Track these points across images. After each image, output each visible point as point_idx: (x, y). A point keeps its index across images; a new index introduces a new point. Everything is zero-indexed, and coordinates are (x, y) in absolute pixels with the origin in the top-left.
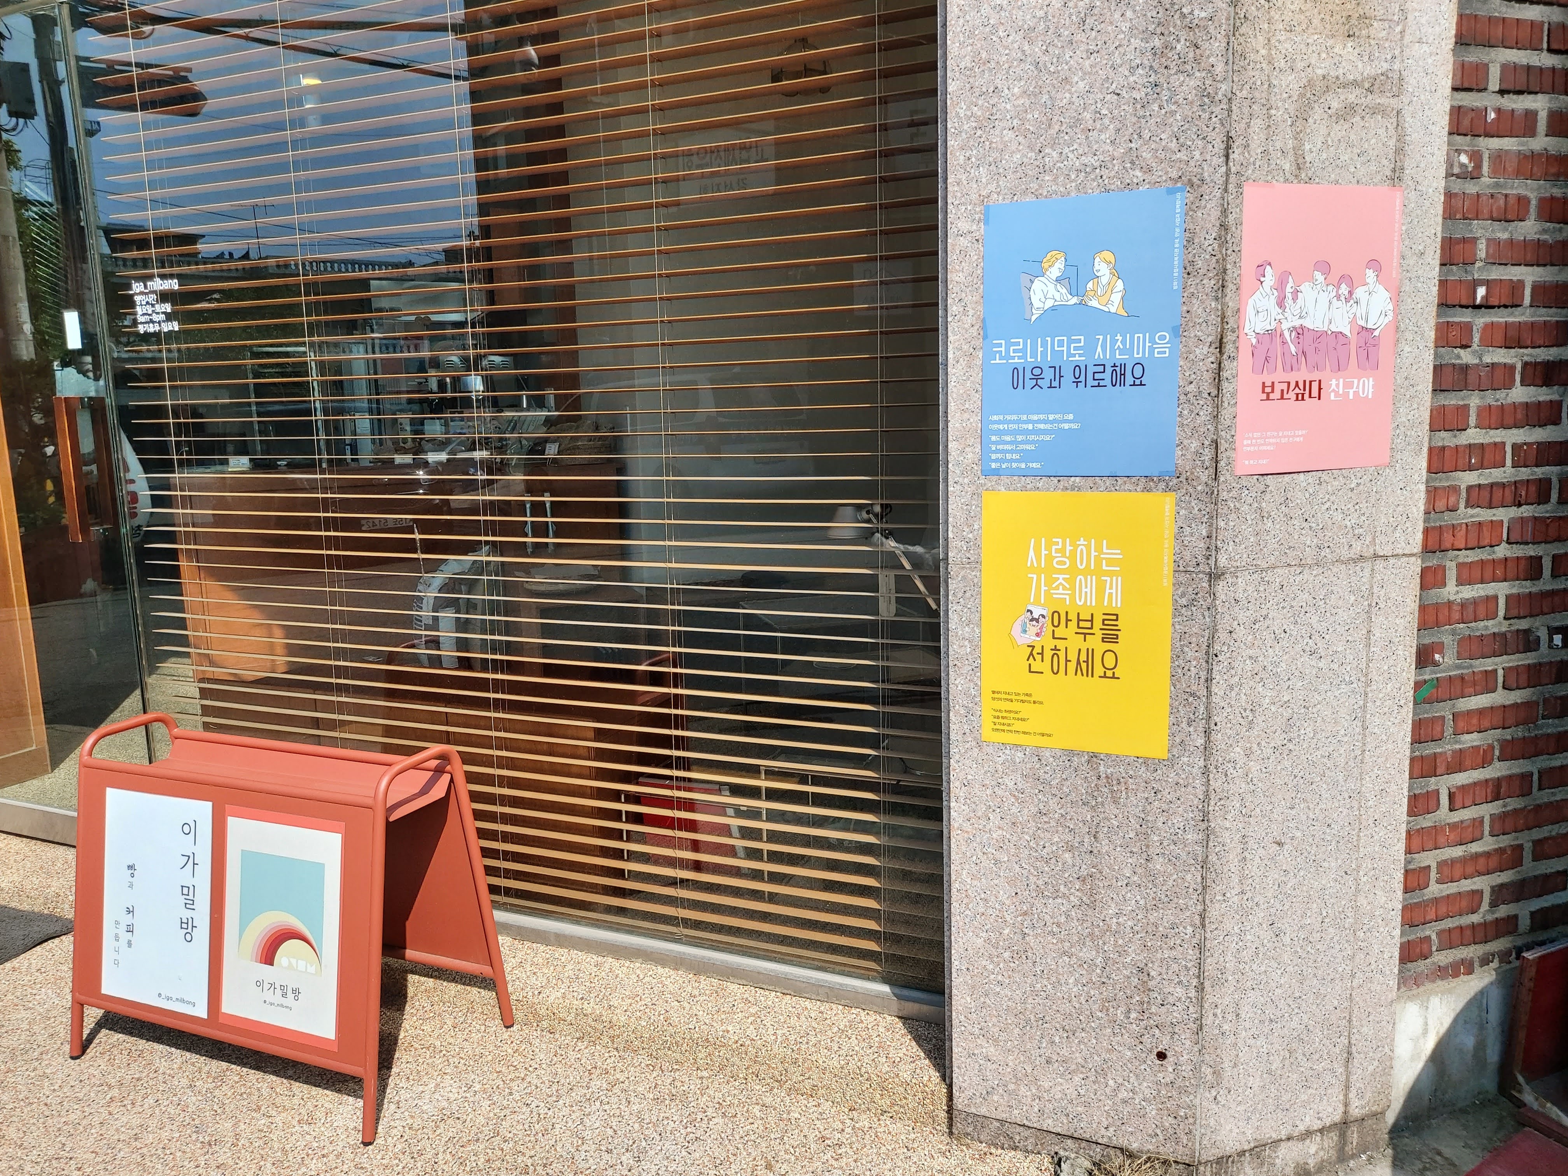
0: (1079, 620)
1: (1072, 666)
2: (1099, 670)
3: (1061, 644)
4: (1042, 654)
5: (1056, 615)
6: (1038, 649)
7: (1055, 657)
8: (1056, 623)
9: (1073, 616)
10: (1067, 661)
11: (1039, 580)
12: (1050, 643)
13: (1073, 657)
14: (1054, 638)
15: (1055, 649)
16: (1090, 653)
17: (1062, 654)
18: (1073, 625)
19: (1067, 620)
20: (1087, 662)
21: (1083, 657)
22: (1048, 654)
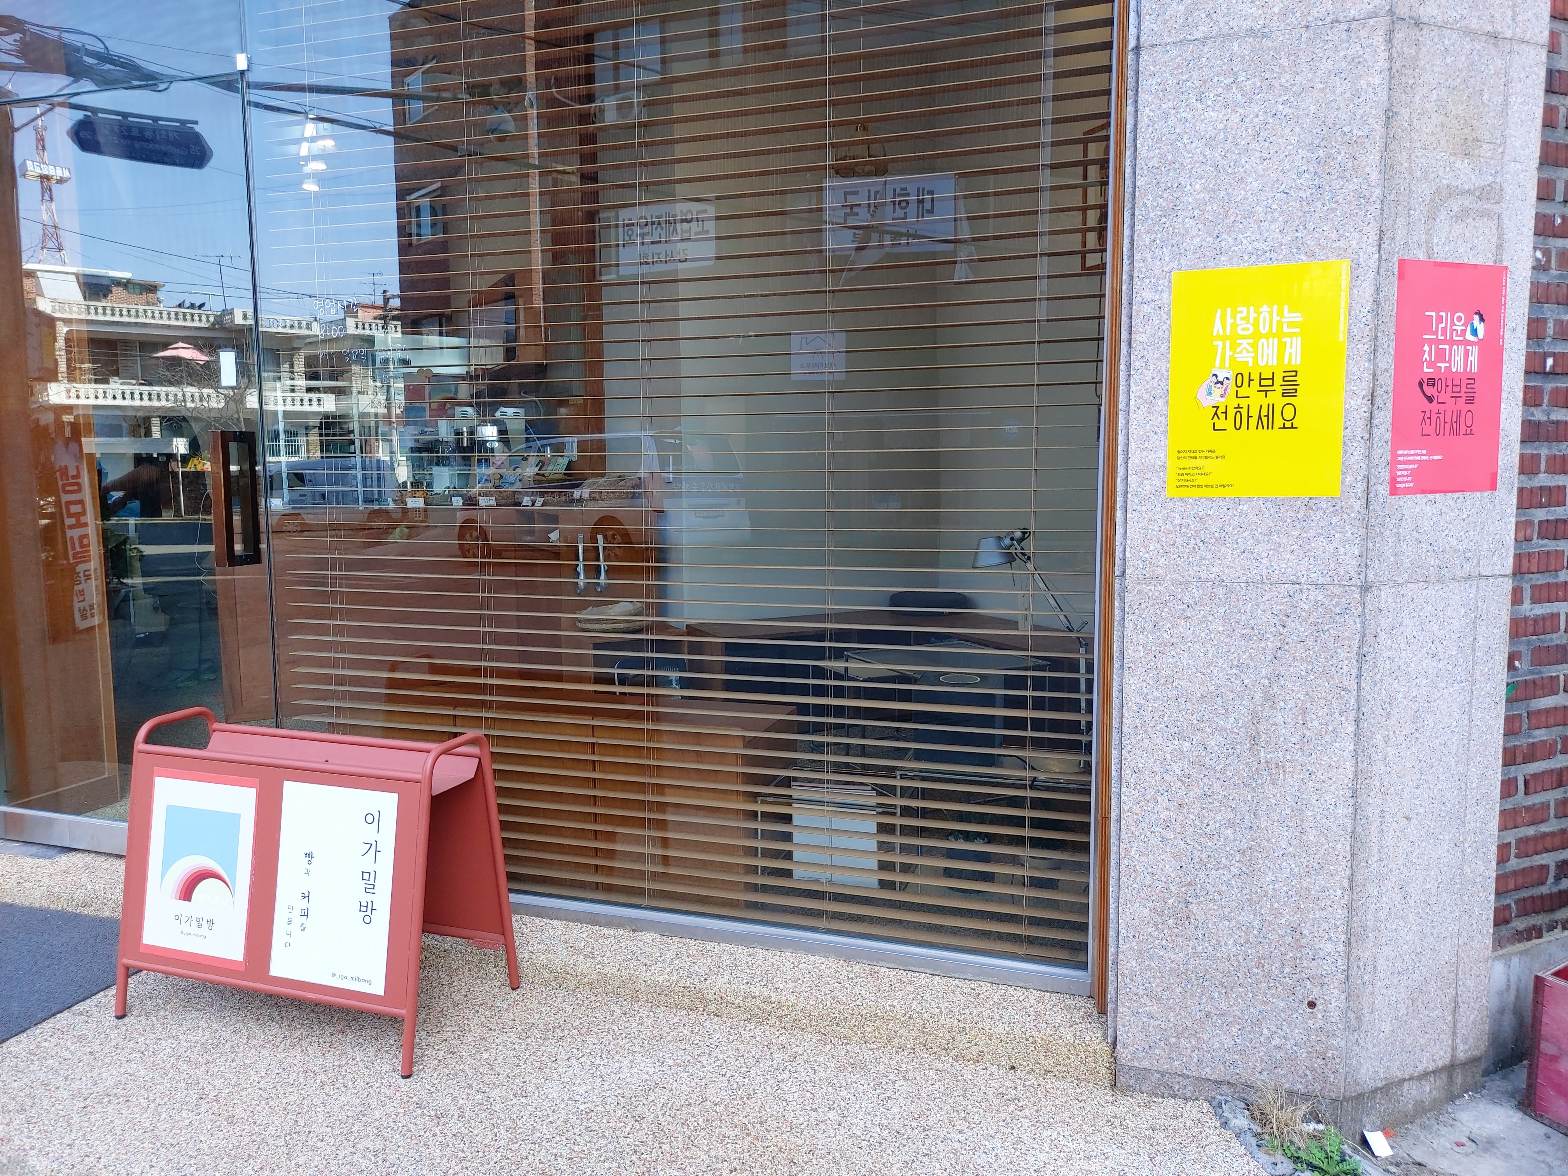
0: (1261, 379)
1: (1253, 421)
2: (1279, 423)
3: (1243, 403)
4: (1226, 413)
5: (1240, 377)
6: (1222, 409)
7: (1238, 414)
8: (1239, 384)
9: (1255, 377)
10: (1249, 417)
11: (1224, 345)
12: (1233, 402)
13: (1254, 413)
14: (1237, 397)
15: (1239, 407)
16: (1271, 408)
17: (1244, 412)
18: (1255, 384)
19: (1250, 380)
20: (1268, 416)
21: (1264, 412)
22: (1231, 412)
